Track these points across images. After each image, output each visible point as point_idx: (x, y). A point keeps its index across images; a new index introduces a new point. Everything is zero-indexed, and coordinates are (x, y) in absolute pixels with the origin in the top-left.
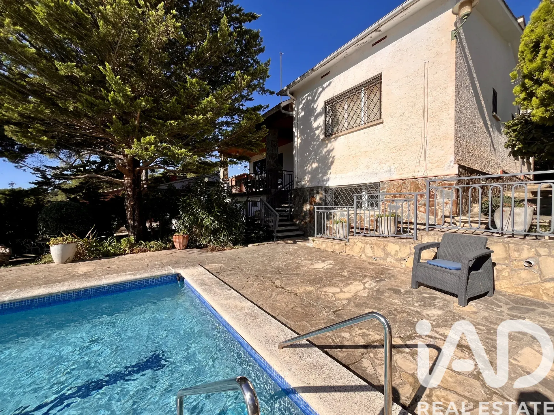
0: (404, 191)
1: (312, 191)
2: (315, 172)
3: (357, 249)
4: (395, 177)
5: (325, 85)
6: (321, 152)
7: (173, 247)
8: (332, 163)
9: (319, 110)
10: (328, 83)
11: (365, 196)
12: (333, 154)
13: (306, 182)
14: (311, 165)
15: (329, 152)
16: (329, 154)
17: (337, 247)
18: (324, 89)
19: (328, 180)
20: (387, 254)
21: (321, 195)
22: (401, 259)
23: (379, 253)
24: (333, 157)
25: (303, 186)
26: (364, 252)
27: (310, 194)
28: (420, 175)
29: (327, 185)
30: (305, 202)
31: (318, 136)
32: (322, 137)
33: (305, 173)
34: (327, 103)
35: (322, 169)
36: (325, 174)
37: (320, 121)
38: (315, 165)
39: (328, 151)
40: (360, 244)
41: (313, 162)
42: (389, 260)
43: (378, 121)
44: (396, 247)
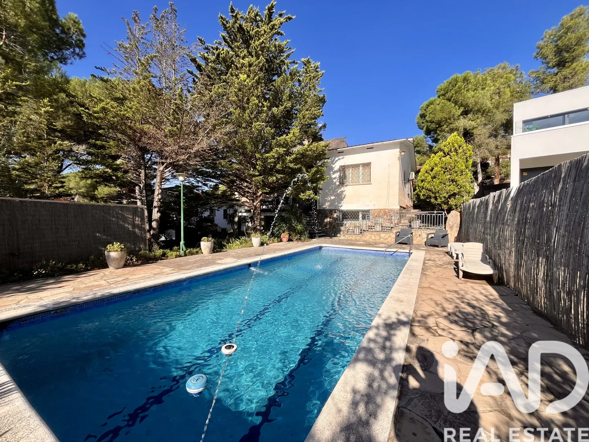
0: (381, 214)
1: (331, 211)
2: (332, 202)
3: (368, 237)
4: (376, 208)
5: (340, 157)
6: (337, 191)
7: (281, 241)
8: (344, 198)
9: (336, 169)
10: (342, 157)
11: (361, 216)
12: (345, 193)
13: (327, 206)
14: (330, 197)
15: (342, 192)
16: (342, 193)
17: (358, 237)
18: (339, 159)
19: (342, 206)
20: (381, 238)
21: (337, 214)
22: (386, 239)
23: (378, 238)
24: (345, 195)
25: (324, 208)
26: (371, 238)
27: (330, 213)
28: (387, 208)
29: (341, 209)
30: (326, 217)
31: (335, 183)
32: (338, 183)
33: (326, 201)
34: (341, 167)
35: (337, 200)
36: (340, 203)
37: (337, 175)
38: (333, 198)
39: (341, 191)
40: (369, 235)
41: (332, 196)
42: (381, 240)
43: (368, 181)
44: (385, 235)
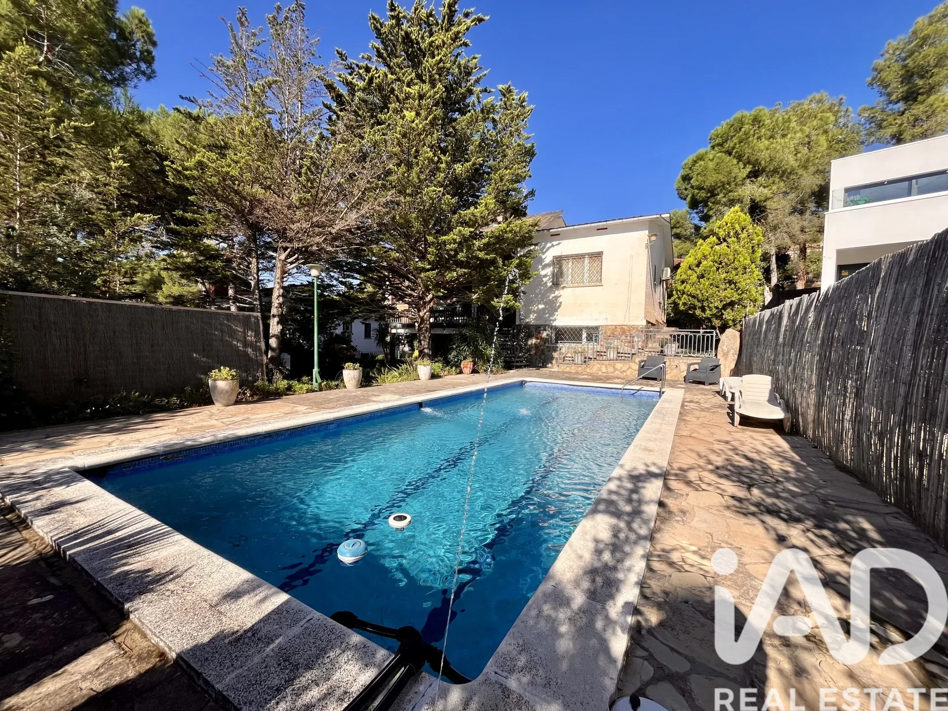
0: (616, 333)
1: (538, 328)
2: (541, 313)
3: (595, 369)
4: (610, 323)
5: (555, 243)
6: (549, 297)
8: (559, 307)
9: (547, 261)
10: (557, 242)
11: (584, 335)
12: (560, 300)
13: (532, 319)
14: (537, 306)
15: (557, 297)
16: (556, 300)
17: (580, 369)
18: (553, 246)
19: (555, 320)
20: (616, 369)
21: (547, 332)
22: (624, 371)
23: (611, 369)
24: (561, 303)
25: (527, 323)
26: (600, 370)
27: (536, 330)
28: (625, 324)
29: (553, 324)
30: (529, 336)
31: (546, 283)
32: (550, 284)
33: (529, 312)
34: (555, 257)
35: (549, 311)
36: (552, 314)
37: (549, 271)
38: (541, 306)
39: (555, 297)
40: (598, 366)
41: (539, 304)
42: (616, 372)
43: (597, 280)
44: (621, 365)
